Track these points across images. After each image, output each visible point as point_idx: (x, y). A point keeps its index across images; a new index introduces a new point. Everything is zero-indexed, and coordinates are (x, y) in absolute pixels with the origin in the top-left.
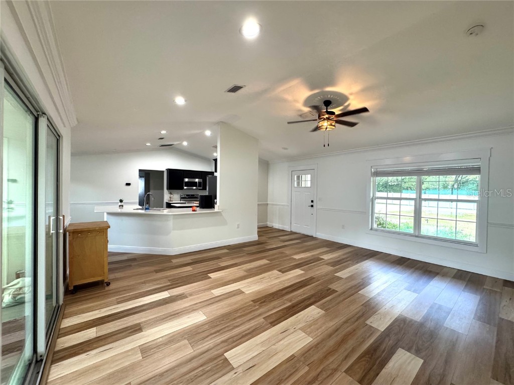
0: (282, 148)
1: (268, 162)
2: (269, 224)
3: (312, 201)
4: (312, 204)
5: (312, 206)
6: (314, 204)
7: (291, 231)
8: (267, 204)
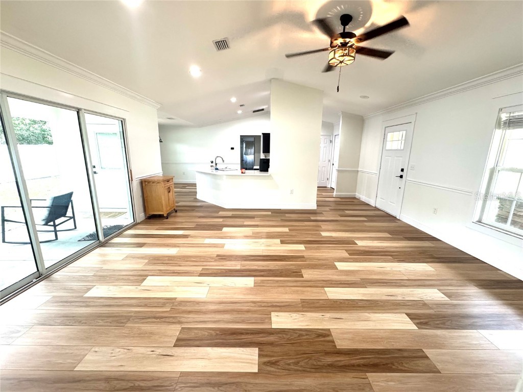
0: (361, 97)
1: (362, 117)
2: (358, 195)
3: (402, 170)
4: (402, 173)
5: (401, 177)
6: (404, 174)
7: (375, 207)
8: (358, 171)
